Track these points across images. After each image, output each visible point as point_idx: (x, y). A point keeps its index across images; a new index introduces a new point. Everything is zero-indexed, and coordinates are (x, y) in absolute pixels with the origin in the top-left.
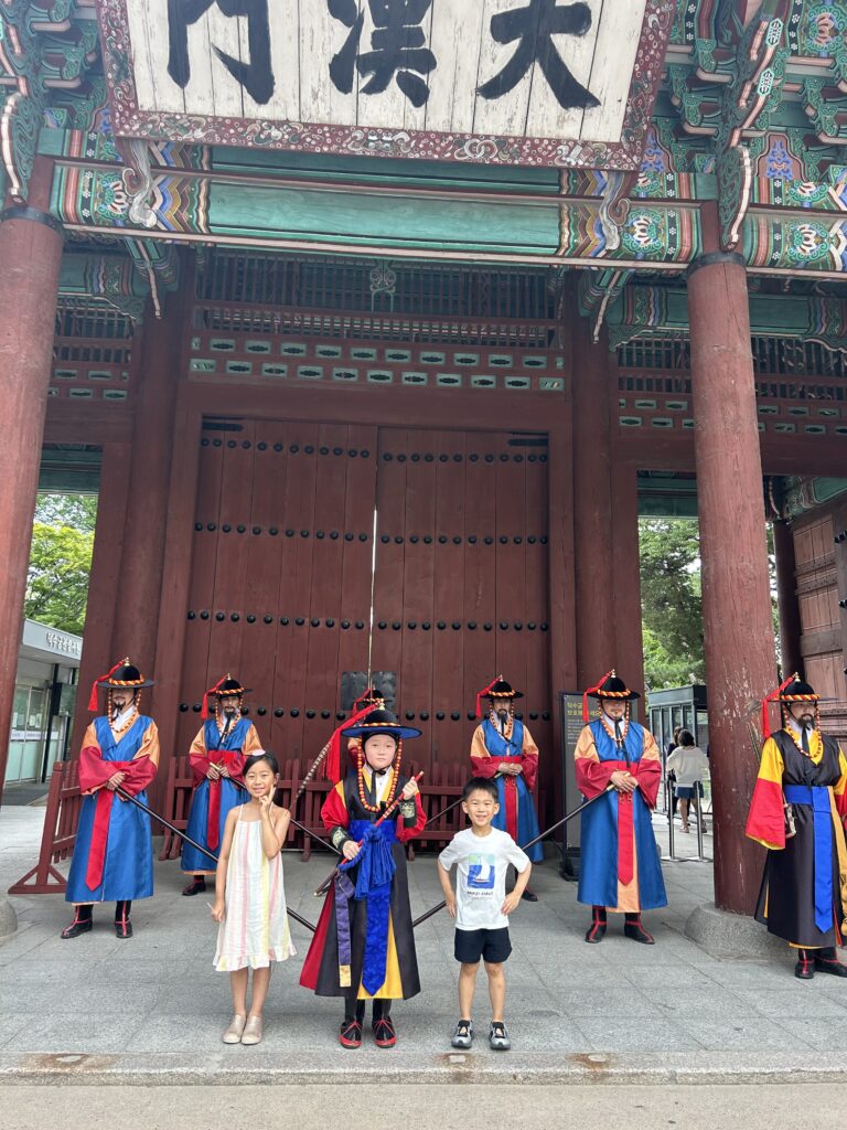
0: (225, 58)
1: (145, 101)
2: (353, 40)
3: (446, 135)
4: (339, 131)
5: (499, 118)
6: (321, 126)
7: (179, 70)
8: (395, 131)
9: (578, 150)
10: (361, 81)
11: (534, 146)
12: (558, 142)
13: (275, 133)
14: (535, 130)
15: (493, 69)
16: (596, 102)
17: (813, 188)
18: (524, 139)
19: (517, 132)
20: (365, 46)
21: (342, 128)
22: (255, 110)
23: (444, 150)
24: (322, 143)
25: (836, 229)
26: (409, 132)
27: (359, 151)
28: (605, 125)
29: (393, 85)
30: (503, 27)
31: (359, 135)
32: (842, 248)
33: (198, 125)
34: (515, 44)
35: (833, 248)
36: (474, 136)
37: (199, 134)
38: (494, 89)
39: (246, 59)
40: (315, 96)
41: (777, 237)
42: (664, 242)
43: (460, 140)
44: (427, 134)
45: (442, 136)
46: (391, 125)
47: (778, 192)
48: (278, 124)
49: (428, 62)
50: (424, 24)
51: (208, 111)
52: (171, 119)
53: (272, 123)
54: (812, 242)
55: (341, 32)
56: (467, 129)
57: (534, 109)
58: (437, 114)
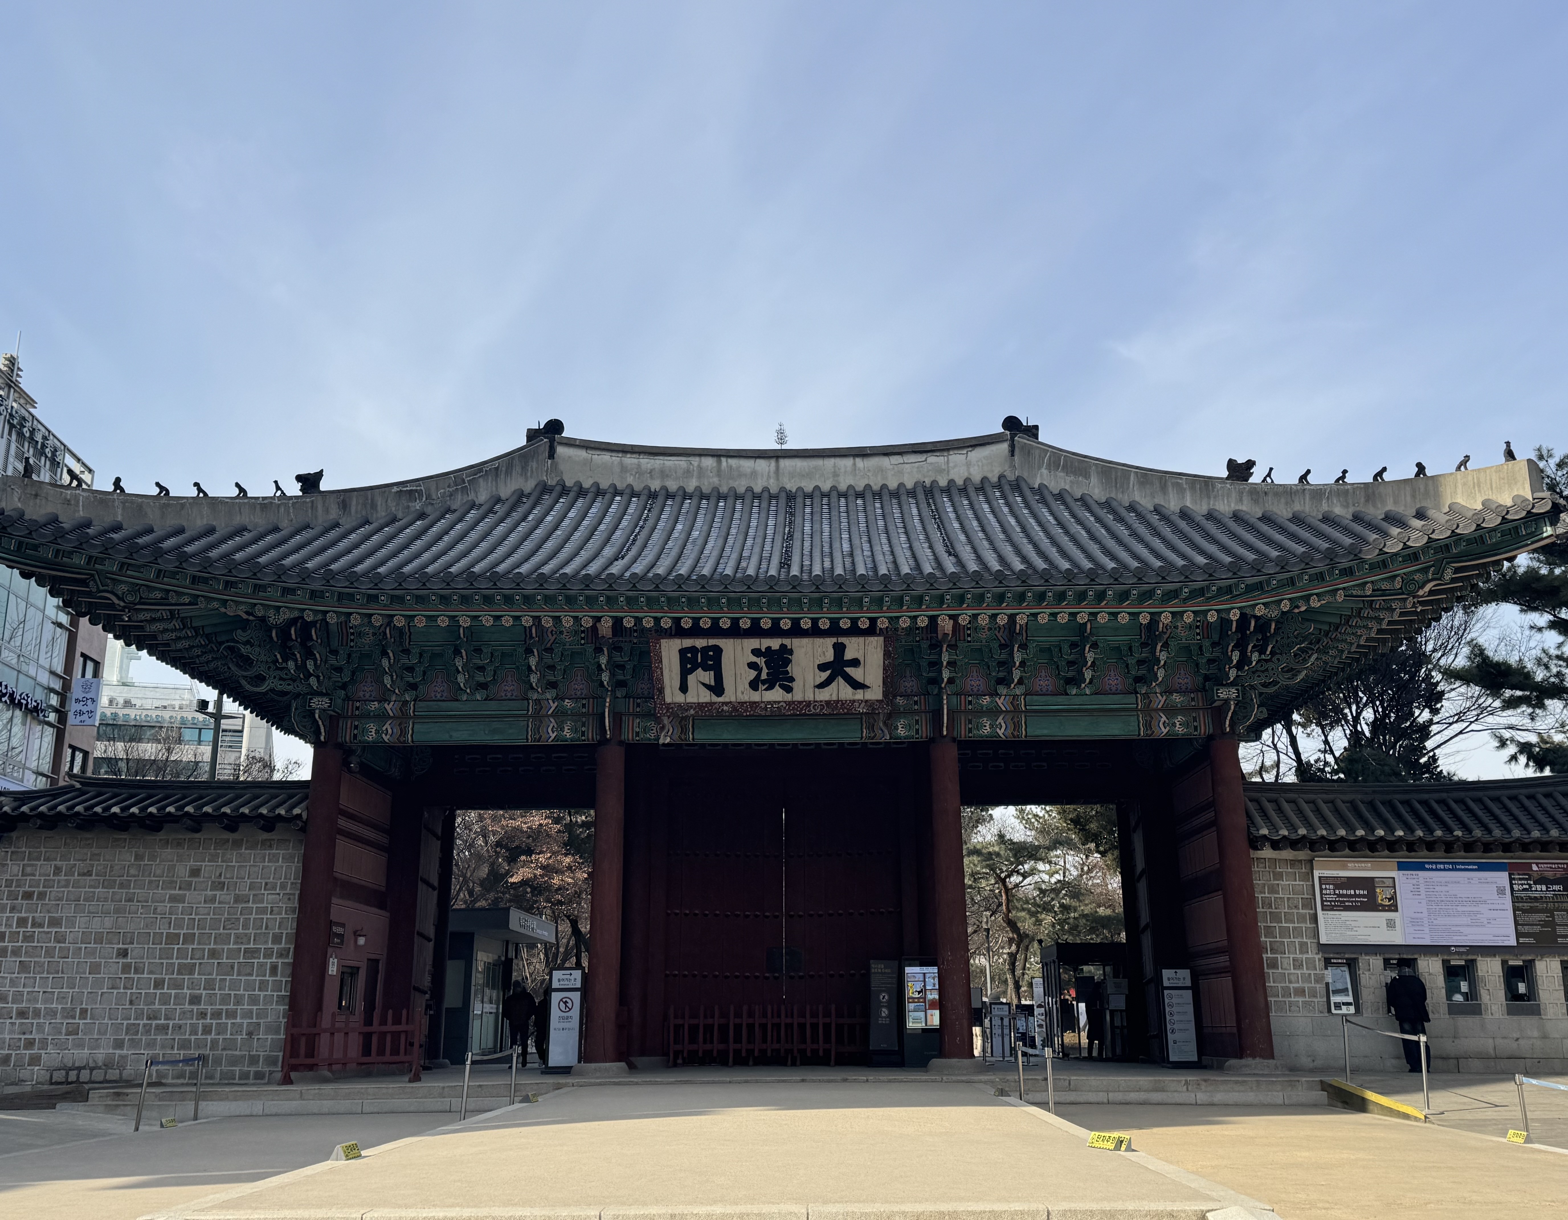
0: (704, 684)
1: (668, 700)
2: (759, 675)
3: (802, 702)
4: (753, 704)
5: (825, 695)
6: (746, 703)
7: (684, 688)
8: (779, 702)
9: (864, 704)
10: (762, 687)
11: (843, 704)
12: (854, 701)
13: (725, 708)
14: (843, 697)
15: (819, 681)
16: (869, 687)
17: (988, 699)
18: (838, 701)
19: (834, 698)
20: (764, 676)
21: (755, 703)
22: (715, 699)
23: (802, 709)
24: (746, 711)
25: (1000, 720)
26: (785, 702)
27: (763, 713)
28: (875, 693)
29: (777, 687)
30: (822, 667)
32: (1003, 730)
33: (691, 707)
34: (829, 672)
35: (998, 730)
36: (815, 701)
37: (692, 712)
38: (822, 686)
39: (713, 683)
40: (743, 693)
41: (970, 726)
42: (914, 733)
43: (809, 704)
44: (794, 702)
45: (800, 702)
46: (777, 700)
47: (970, 702)
48: (726, 704)
49: (792, 680)
50: (789, 669)
51: (695, 701)
52: (679, 705)
53: (724, 703)
54: (987, 728)
55: (753, 674)
56: (812, 699)
57: (841, 691)
58: (797, 695)
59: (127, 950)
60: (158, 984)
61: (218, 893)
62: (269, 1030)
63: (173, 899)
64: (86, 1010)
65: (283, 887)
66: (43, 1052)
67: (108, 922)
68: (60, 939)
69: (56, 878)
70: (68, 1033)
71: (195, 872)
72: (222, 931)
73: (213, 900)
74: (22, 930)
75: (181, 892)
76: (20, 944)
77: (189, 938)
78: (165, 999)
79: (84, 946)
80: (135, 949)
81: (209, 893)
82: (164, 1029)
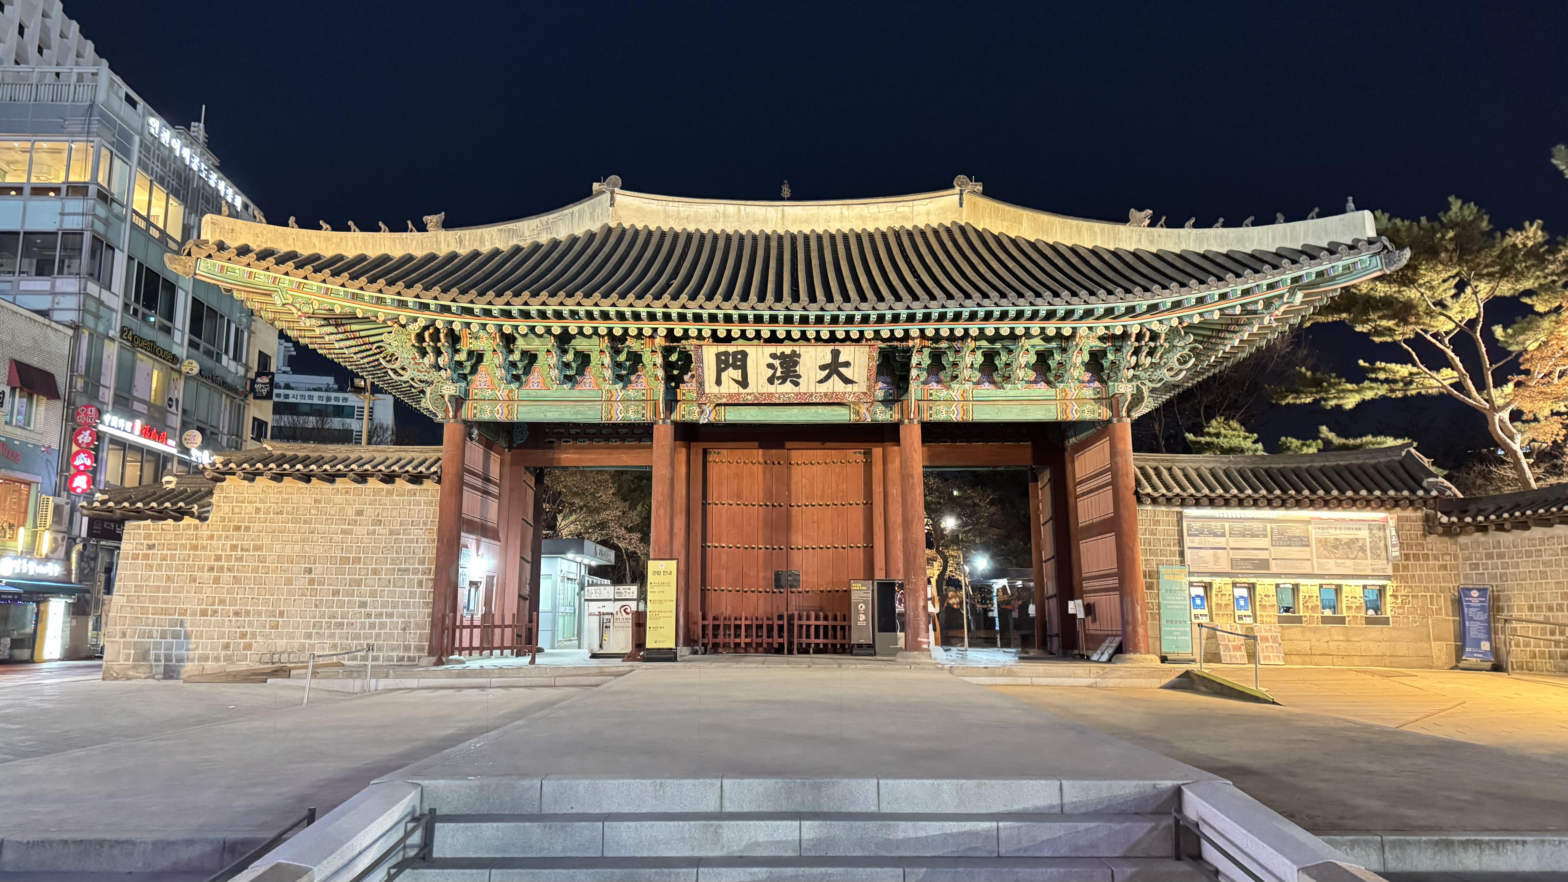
0: (733, 380)
1: (707, 391)
2: (775, 373)
3: (807, 393)
4: (770, 394)
5: (824, 389)
6: (764, 393)
7: (719, 382)
8: (789, 393)
9: (853, 394)
10: (777, 382)
11: (837, 394)
12: (845, 393)
14: (837, 390)
15: (820, 377)
16: (857, 383)
17: (945, 392)
18: (834, 393)
19: (831, 390)
20: (778, 374)
21: (772, 393)
22: (741, 390)
23: (806, 397)
24: (765, 397)
25: (953, 407)
26: (794, 393)
27: (777, 401)
28: (861, 387)
29: (788, 382)
30: (823, 368)
31: (777, 396)
32: (955, 415)
33: (724, 395)
34: (827, 371)
35: (951, 415)
36: (816, 393)
37: (724, 400)
38: (821, 382)
39: (740, 379)
40: (762, 386)
41: (931, 411)
42: (887, 417)
43: (811, 394)
44: (800, 393)
45: (805, 394)
46: (788, 391)
48: (750, 394)
49: (799, 377)
50: (797, 368)
51: (727, 392)
52: (715, 395)
53: (748, 394)
54: (944, 413)
55: (771, 372)
56: (814, 391)
57: (835, 385)
58: (803, 388)
59: (311, 568)
60: (336, 593)
61: (377, 528)
62: (418, 626)
63: (344, 532)
64: (284, 611)
65: (425, 524)
66: (253, 641)
67: (297, 548)
68: (262, 559)
69: (257, 516)
70: (272, 628)
71: (360, 513)
72: (381, 555)
73: (374, 533)
74: (234, 553)
75: (350, 527)
76: (233, 563)
77: (357, 560)
78: (341, 604)
79: (279, 565)
80: (318, 568)
81: (371, 528)
82: (341, 625)
